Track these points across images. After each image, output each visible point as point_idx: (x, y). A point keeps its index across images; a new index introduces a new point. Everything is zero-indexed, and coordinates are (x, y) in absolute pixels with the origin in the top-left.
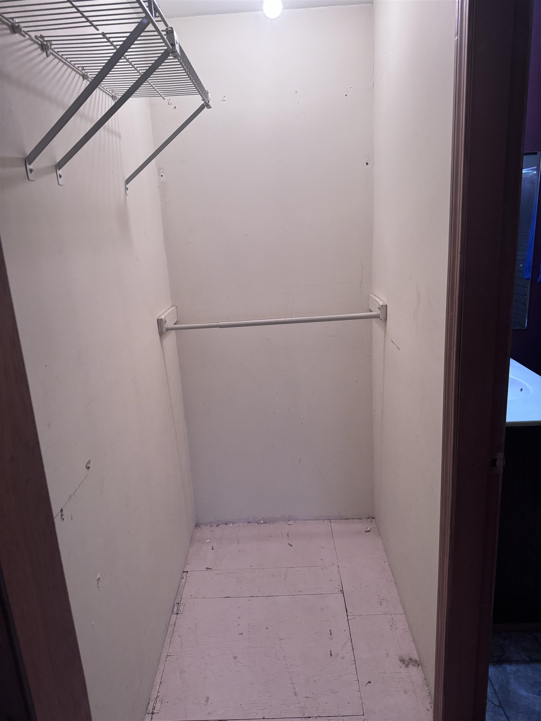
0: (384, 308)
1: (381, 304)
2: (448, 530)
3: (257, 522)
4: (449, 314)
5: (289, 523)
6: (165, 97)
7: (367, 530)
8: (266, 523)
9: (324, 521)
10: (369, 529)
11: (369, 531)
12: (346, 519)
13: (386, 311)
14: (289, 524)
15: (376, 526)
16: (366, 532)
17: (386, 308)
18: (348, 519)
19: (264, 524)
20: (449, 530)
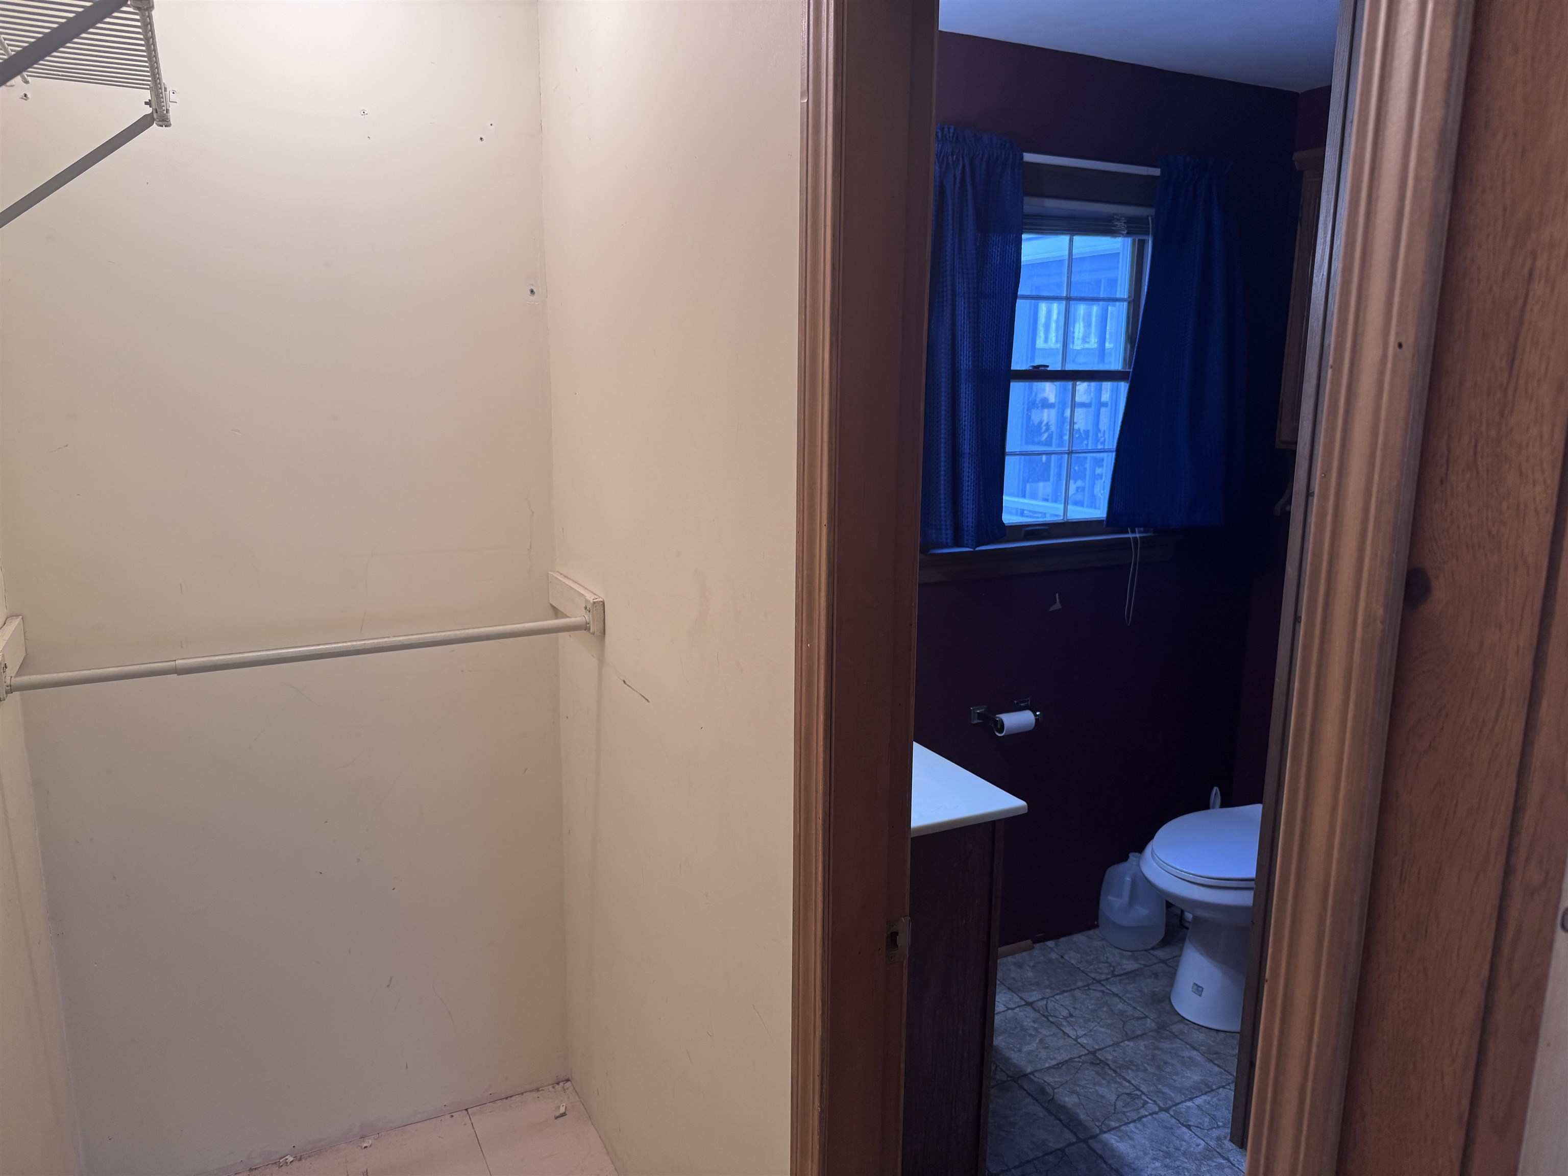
0: (600, 607)
1: (591, 600)
2: (813, 1103)
3: (275, 1163)
4: (804, 647)
5: (365, 1145)
6: (29, 79)
7: (557, 1114)
8: (300, 1159)
9: (452, 1116)
10: (562, 1110)
11: (564, 1115)
12: (507, 1098)
13: (602, 616)
14: (366, 1147)
15: (577, 1098)
16: (557, 1118)
17: (602, 608)
18: (511, 1097)
19: (296, 1164)
20: (817, 1103)
